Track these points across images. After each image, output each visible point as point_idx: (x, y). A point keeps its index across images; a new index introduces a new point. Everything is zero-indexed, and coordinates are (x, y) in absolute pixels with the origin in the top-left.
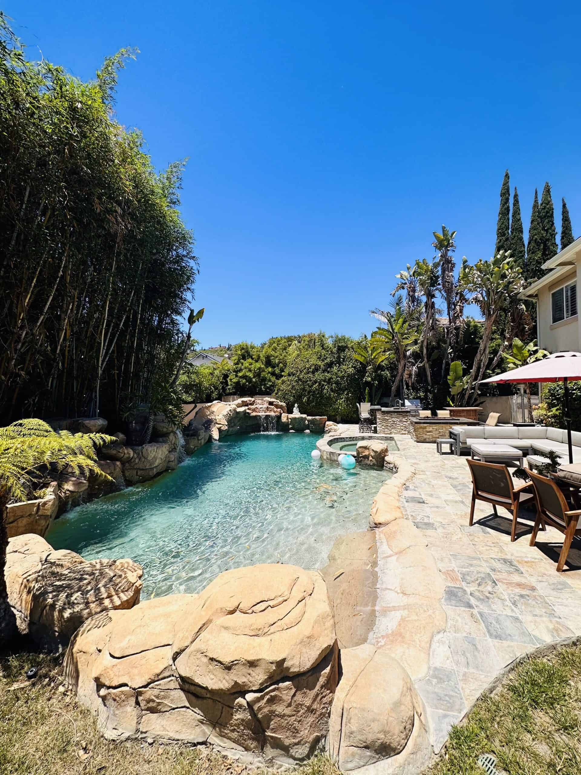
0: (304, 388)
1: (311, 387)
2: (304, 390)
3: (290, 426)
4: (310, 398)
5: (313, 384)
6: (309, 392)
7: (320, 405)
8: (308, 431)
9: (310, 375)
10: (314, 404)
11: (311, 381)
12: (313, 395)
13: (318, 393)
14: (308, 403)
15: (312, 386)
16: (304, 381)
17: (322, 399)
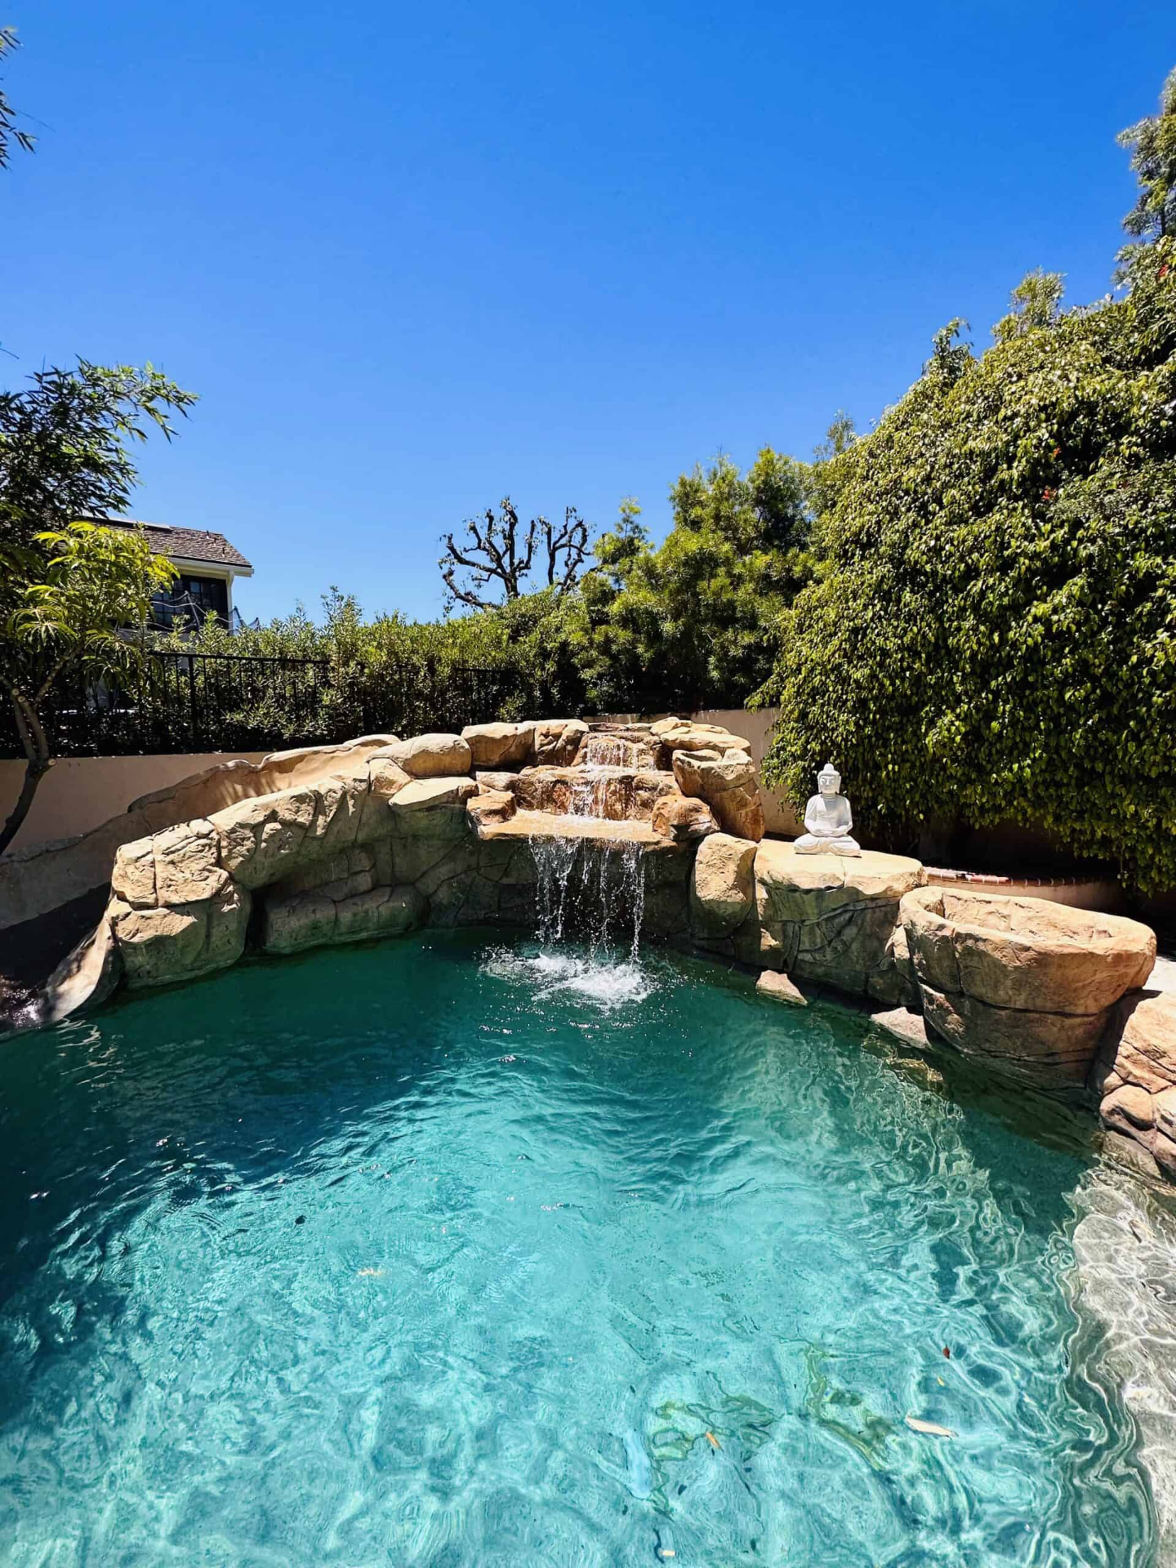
0: (943, 634)
1: (999, 621)
2: (940, 653)
3: (768, 941)
4: (989, 715)
5: (1027, 592)
6: (984, 670)
7: (1088, 778)
8: (902, 1022)
9: (1013, 517)
10: (1025, 767)
11: (1005, 565)
12: (1017, 689)
13: (1082, 672)
14: (970, 762)
15: (1017, 609)
16: (941, 583)
17: (1116, 723)
